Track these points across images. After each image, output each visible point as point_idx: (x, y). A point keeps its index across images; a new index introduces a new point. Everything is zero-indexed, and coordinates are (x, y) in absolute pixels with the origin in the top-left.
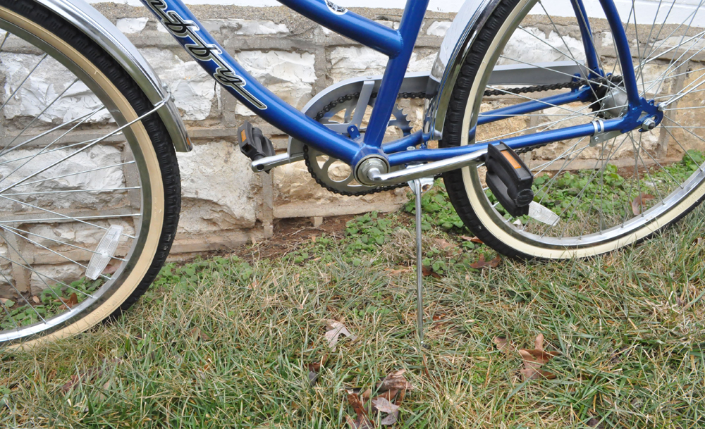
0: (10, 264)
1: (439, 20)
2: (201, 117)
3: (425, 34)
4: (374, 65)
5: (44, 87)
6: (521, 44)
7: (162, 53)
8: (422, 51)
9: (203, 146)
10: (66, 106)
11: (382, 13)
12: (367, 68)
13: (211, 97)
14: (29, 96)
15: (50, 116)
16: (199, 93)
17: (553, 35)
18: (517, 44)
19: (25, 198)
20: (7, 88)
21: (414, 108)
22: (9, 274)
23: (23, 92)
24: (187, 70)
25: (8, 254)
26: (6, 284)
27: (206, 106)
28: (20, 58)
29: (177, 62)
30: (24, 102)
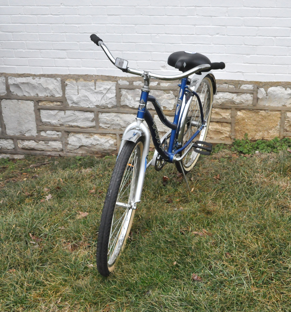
0: (117, 145)
1: (244, 84)
2: (171, 109)
3: (240, 88)
4: (222, 97)
5: (131, 98)
6: (275, 92)
7: (161, 91)
8: (239, 93)
9: (171, 117)
10: (136, 103)
11: (226, 81)
12: (220, 98)
13: (174, 104)
14: (127, 100)
15: (131, 106)
16: (170, 103)
17: (288, 89)
18: (273, 92)
19: (123, 126)
20: (122, 97)
21: (237, 111)
22: (116, 148)
23: (126, 99)
24: (167, 96)
25: (117, 142)
26: (115, 150)
27: (172, 106)
28: (126, 90)
29: (165, 94)
30: (126, 102)
